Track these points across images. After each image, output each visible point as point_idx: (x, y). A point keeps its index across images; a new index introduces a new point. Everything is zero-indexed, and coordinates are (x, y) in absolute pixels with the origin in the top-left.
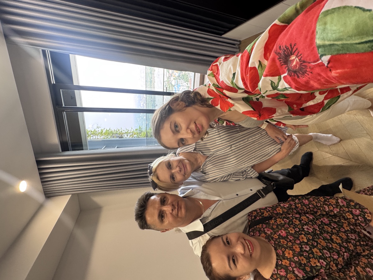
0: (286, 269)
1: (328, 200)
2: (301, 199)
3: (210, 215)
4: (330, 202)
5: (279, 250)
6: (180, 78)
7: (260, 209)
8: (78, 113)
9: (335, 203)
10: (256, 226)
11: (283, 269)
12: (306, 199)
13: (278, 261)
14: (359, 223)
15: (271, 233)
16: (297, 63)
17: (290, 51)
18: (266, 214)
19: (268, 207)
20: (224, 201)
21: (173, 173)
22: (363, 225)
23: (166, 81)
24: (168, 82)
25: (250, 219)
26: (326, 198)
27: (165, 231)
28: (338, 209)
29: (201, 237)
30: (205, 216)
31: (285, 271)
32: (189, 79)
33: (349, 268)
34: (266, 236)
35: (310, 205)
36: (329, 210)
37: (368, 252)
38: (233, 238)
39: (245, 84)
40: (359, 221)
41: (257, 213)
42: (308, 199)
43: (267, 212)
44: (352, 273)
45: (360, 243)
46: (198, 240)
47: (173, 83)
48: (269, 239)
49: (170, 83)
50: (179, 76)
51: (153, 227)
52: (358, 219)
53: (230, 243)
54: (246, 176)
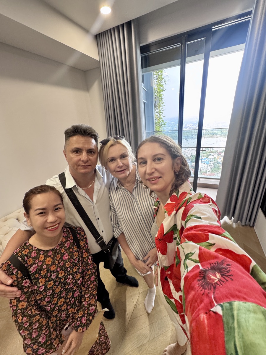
0: (37, 258)
1: (94, 297)
2: (95, 275)
3: (80, 195)
4: (92, 299)
5: (52, 253)
6: (215, 164)
7: (86, 238)
8: (179, 59)
9: (91, 304)
10: (72, 234)
11: (36, 255)
12: (95, 279)
13: (43, 251)
14: (74, 321)
15: (66, 247)
16: (213, 280)
17: (226, 274)
18: (82, 243)
19: (88, 245)
20: (92, 207)
21: (117, 160)
22: (73, 325)
23: (213, 150)
24: (212, 151)
25: (77, 229)
26: (96, 296)
27: (65, 154)
28: (86, 305)
29: (61, 185)
30: (79, 190)
31: (35, 256)
32: (215, 173)
33: (38, 309)
34: (63, 243)
35: (90, 282)
36: (86, 298)
37: (51, 326)
38: (60, 213)
39: (191, 228)
40: (77, 322)
41: (83, 235)
42: (95, 280)
43: (84, 244)
44: (35, 311)
45: (58, 320)
46: (58, 183)
47: (210, 157)
48: (60, 245)
49: (210, 154)
50: (218, 163)
51: (67, 143)
52: (77, 321)
53: (56, 211)
54: (115, 227)
